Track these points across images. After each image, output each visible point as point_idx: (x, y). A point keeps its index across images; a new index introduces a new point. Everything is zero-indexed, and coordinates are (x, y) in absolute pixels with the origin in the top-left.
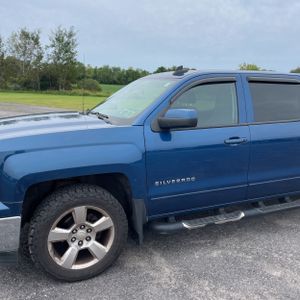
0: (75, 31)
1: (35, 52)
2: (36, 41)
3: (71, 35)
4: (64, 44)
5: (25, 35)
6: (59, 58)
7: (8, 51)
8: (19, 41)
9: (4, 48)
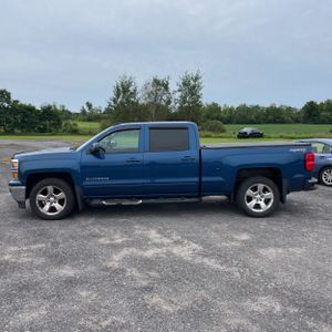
1: (165, 97)
2: (166, 87)
3: (196, 79)
4: (191, 88)
5: (156, 82)
6: (184, 102)
7: (141, 98)
8: (151, 89)
9: (138, 96)
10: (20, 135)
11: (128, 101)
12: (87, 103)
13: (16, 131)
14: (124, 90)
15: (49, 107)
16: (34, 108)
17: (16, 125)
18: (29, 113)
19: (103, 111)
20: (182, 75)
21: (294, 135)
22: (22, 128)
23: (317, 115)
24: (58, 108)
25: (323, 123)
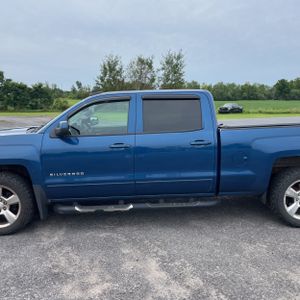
0: (183, 53)
1: (149, 76)
2: (150, 66)
3: (179, 58)
4: (174, 67)
5: (141, 61)
6: (168, 79)
7: (127, 77)
8: (136, 67)
9: (124, 74)
10: (12, 111)
11: (114, 79)
12: (77, 82)
13: (9, 107)
14: (111, 69)
15: (40, 86)
16: (26, 86)
17: (9, 102)
18: (20, 91)
19: (92, 89)
20: (166, 55)
21: (272, 110)
22: (15, 105)
23: (288, 92)
24: (51, 87)
25: (294, 99)
